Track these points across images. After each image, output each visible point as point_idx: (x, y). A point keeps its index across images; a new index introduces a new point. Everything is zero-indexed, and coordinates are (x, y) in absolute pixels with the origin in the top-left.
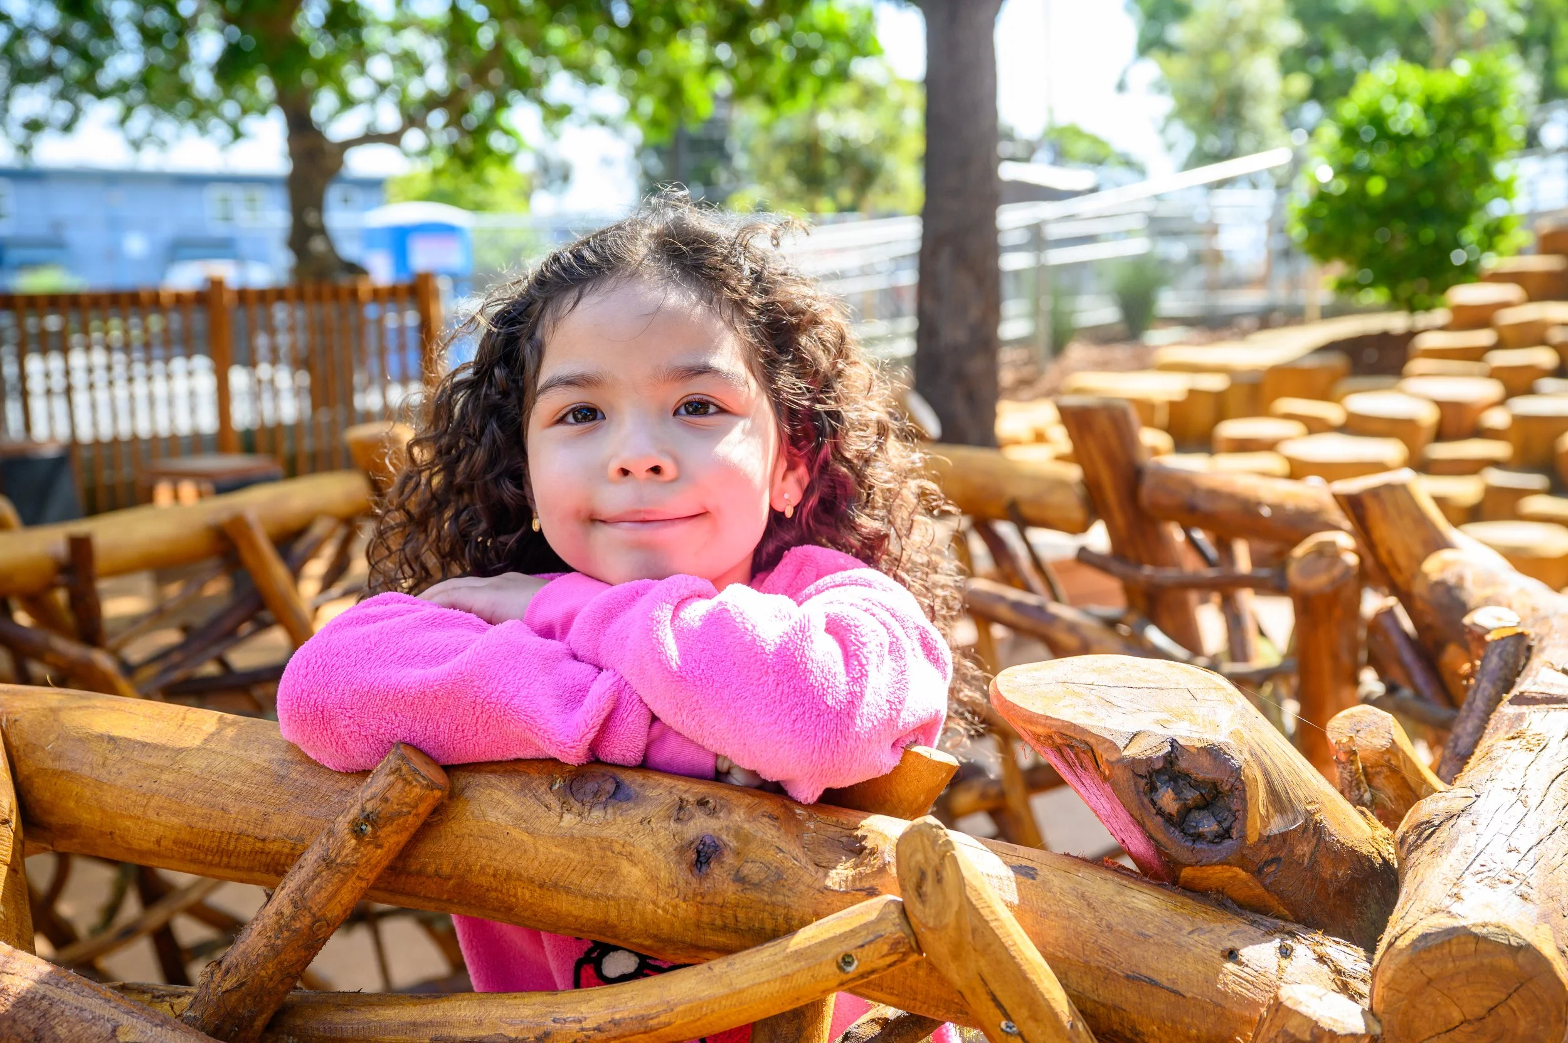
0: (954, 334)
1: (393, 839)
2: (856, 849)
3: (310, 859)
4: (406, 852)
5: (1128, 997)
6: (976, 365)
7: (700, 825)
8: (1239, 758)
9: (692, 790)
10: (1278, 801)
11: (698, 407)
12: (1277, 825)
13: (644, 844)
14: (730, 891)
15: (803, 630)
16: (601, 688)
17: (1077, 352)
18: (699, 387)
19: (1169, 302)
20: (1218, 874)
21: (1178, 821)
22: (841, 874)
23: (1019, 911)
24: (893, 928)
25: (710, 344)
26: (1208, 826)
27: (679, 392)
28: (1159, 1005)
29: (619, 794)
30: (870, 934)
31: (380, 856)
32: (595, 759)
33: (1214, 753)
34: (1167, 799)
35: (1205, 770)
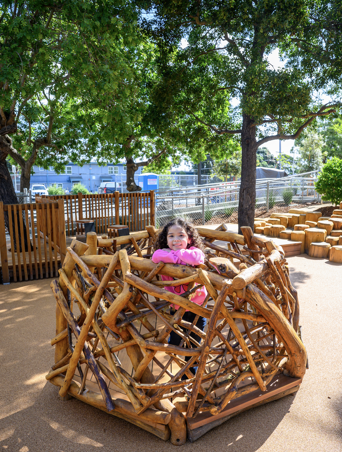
0: (246, 206)
1: (160, 268)
2: (196, 271)
3: (154, 269)
4: (161, 270)
5: (215, 283)
6: (250, 212)
7: (184, 268)
8: (226, 265)
9: (183, 266)
10: (229, 269)
11: (181, 236)
12: (229, 271)
13: (179, 270)
14: (186, 273)
15: (192, 252)
16: (177, 258)
17: (275, 208)
18: (181, 234)
19: (295, 198)
20: (224, 274)
21: (221, 270)
22: (194, 272)
23: (207, 276)
24: (197, 276)
25: (182, 230)
26: (223, 270)
27: (180, 235)
28: (218, 283)
29: (178, 266)
30: (196, 276)
31: (159, 269)
32: (177, 263)
33: (224, 265)
34: (220, 268)
35: (223, 266)
